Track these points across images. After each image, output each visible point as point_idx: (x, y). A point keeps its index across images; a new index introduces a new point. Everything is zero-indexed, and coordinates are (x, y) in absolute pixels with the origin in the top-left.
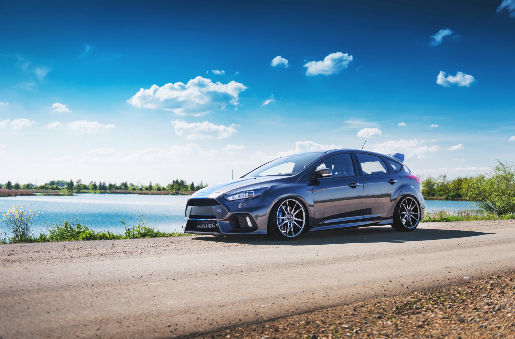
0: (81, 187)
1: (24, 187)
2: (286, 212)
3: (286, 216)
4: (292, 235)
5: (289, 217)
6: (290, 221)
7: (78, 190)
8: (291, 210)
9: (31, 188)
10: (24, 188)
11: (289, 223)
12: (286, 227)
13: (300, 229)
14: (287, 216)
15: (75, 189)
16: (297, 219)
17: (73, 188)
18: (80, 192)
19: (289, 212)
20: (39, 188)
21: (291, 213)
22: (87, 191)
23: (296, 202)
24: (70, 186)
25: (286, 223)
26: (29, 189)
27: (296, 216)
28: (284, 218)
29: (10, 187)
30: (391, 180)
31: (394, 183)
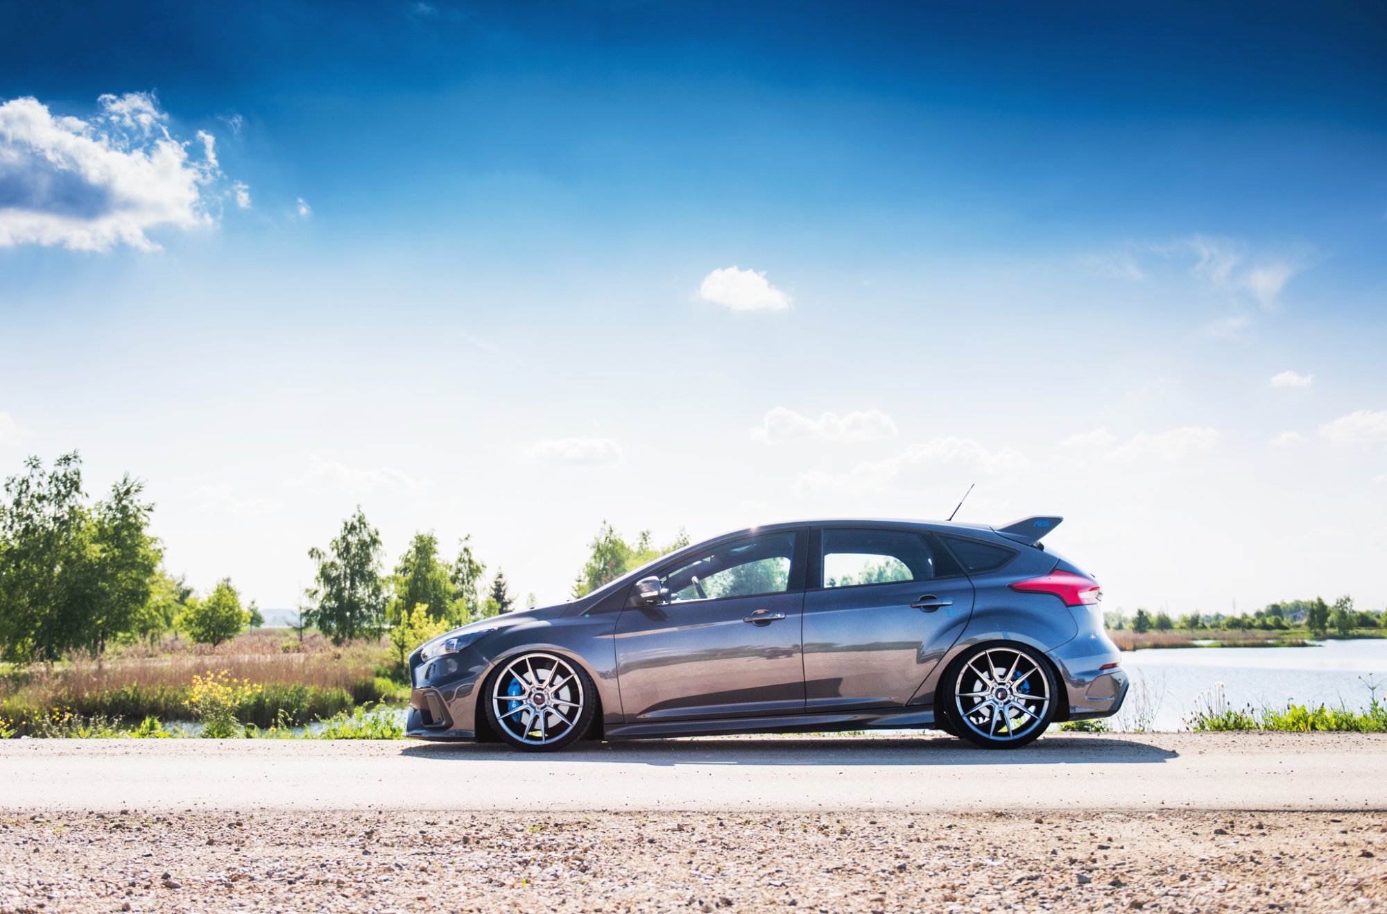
0: (1352, 620)
1: (1184, 624)
5: (539, 697)
7: (1341, 628)
9: (1204, 627)
10: (1182, 628)
15: (1332, 626)
17: (1327, 624)
18: (1348, 634)
20: (1226, 628)
22: (1373, 632)
23: (555, 661)
24: (1316, 616)
26: (1197, 628)
29: (1145, 626)
30: (924, 599)
31: (940, 608)
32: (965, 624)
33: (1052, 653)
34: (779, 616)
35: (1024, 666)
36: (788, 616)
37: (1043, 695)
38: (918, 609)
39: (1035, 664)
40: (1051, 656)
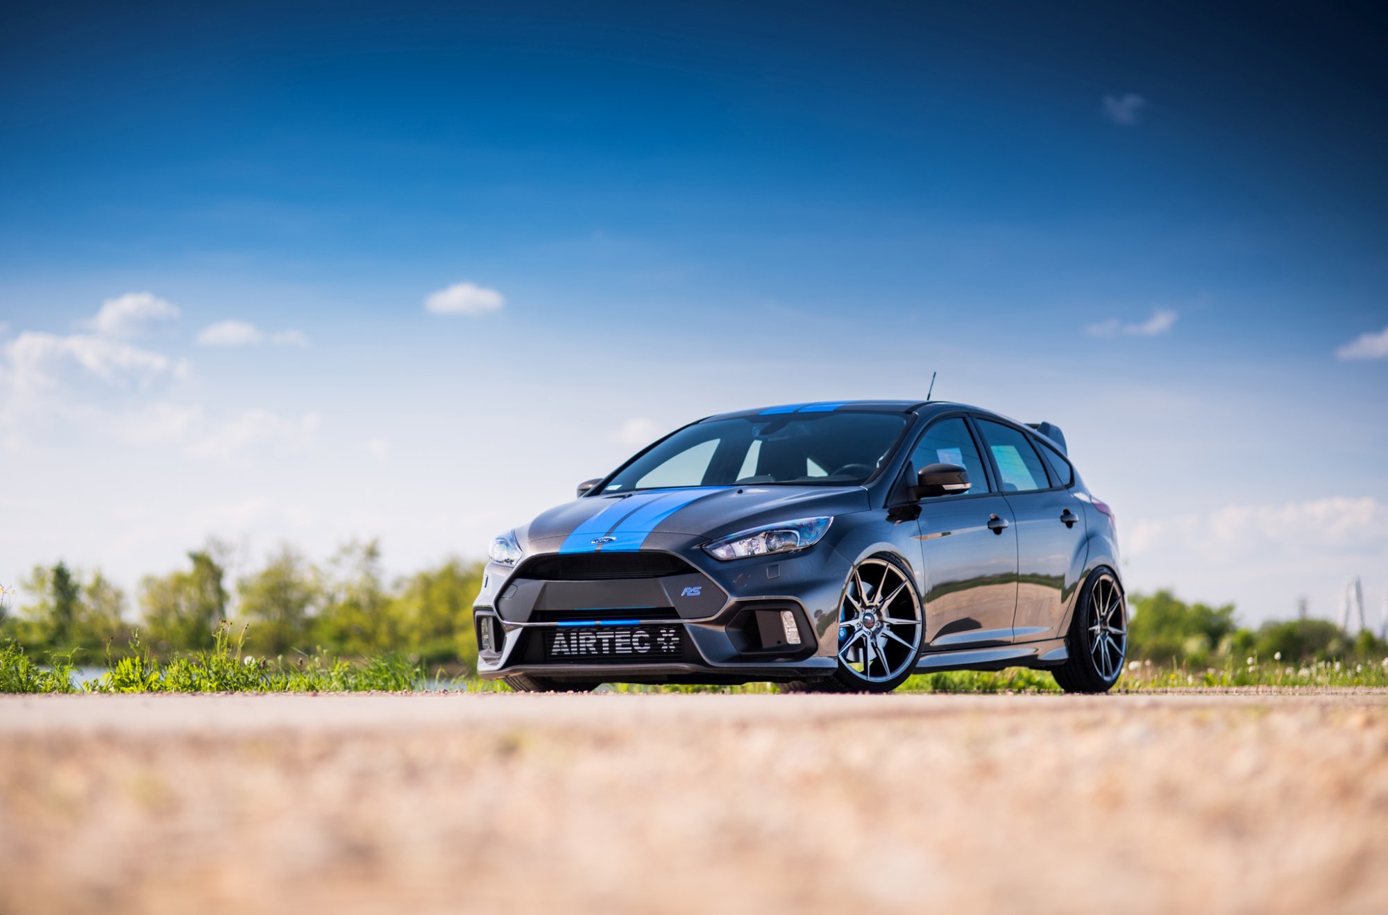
2: (855, 603)
3: (857, 618)
4: (884, 674)
5: (868, 618)
6: (873, 629)
8: (871, 595)
11: (869, 637)
12: (861, 650)
13: (909, 650)
14: (861, 617)
16: (895, 621)
19: (867, 603)
21: (874, 604)
23: (884, 568)
25: (860, 639)
27: (893, 612)
28: (853, 623)
31: (1074, 525)
32: (1086, 544)
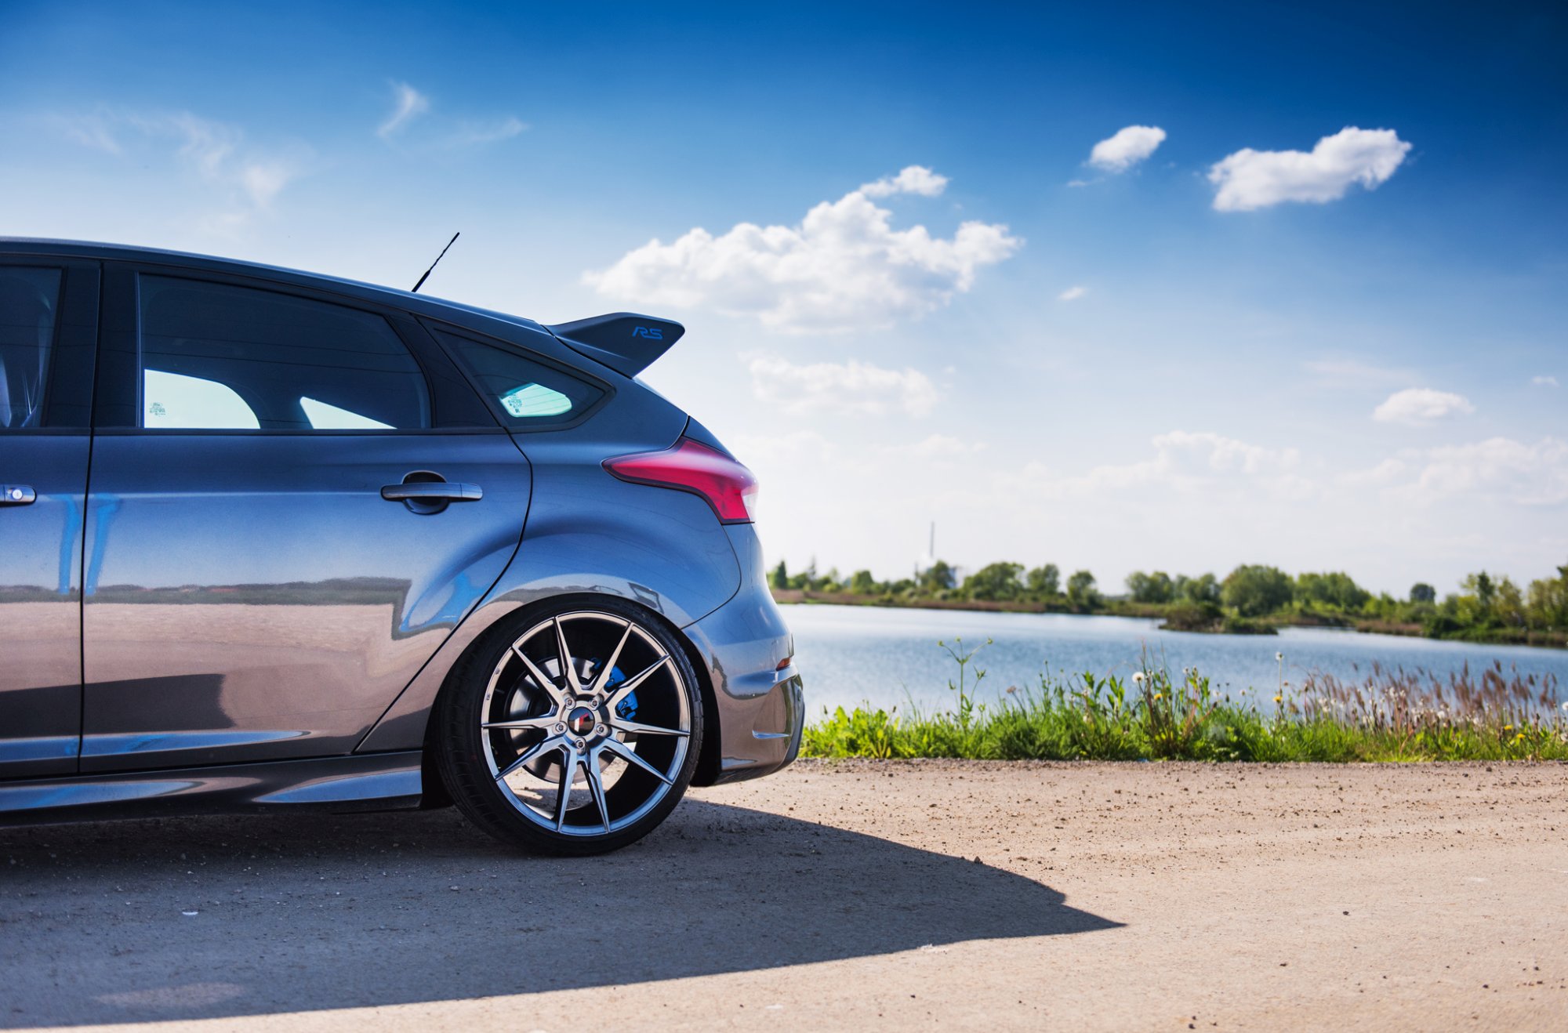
30: (415, 479)
31: (452, 505)
32: (511, 549)
33: (695, 628)
34: (17, 495)
35: (637, 657)
36: (42, 498)
37: (674, 723)
38: (400, 505)
39: (662, 652)
40: (693, 634)
